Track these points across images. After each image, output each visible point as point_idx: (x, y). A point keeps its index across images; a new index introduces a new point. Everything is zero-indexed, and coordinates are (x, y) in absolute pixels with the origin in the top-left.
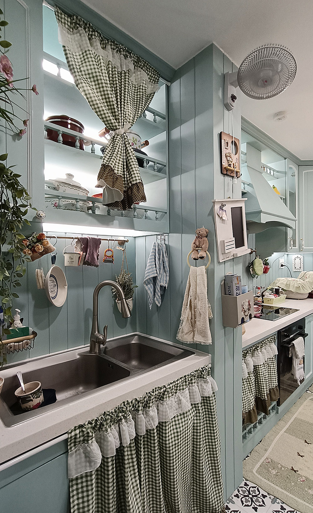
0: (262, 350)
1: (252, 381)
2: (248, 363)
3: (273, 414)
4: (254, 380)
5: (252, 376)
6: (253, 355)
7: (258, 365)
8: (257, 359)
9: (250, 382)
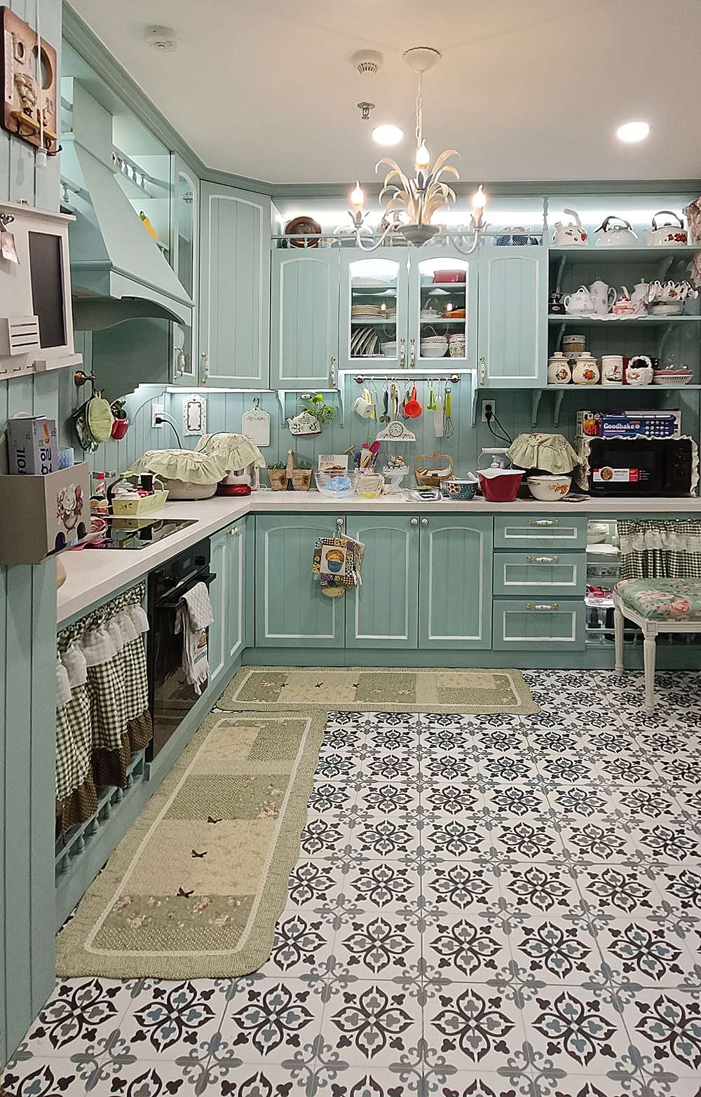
0: (111, 626)
1: (84, 711)
2: (73, 665)
3: (135, 785)
4: (87, 708)
5: (84, 696)
6: (85, 643)
7: (100, 666)
8: (97, 649)
9: (79, 714)
